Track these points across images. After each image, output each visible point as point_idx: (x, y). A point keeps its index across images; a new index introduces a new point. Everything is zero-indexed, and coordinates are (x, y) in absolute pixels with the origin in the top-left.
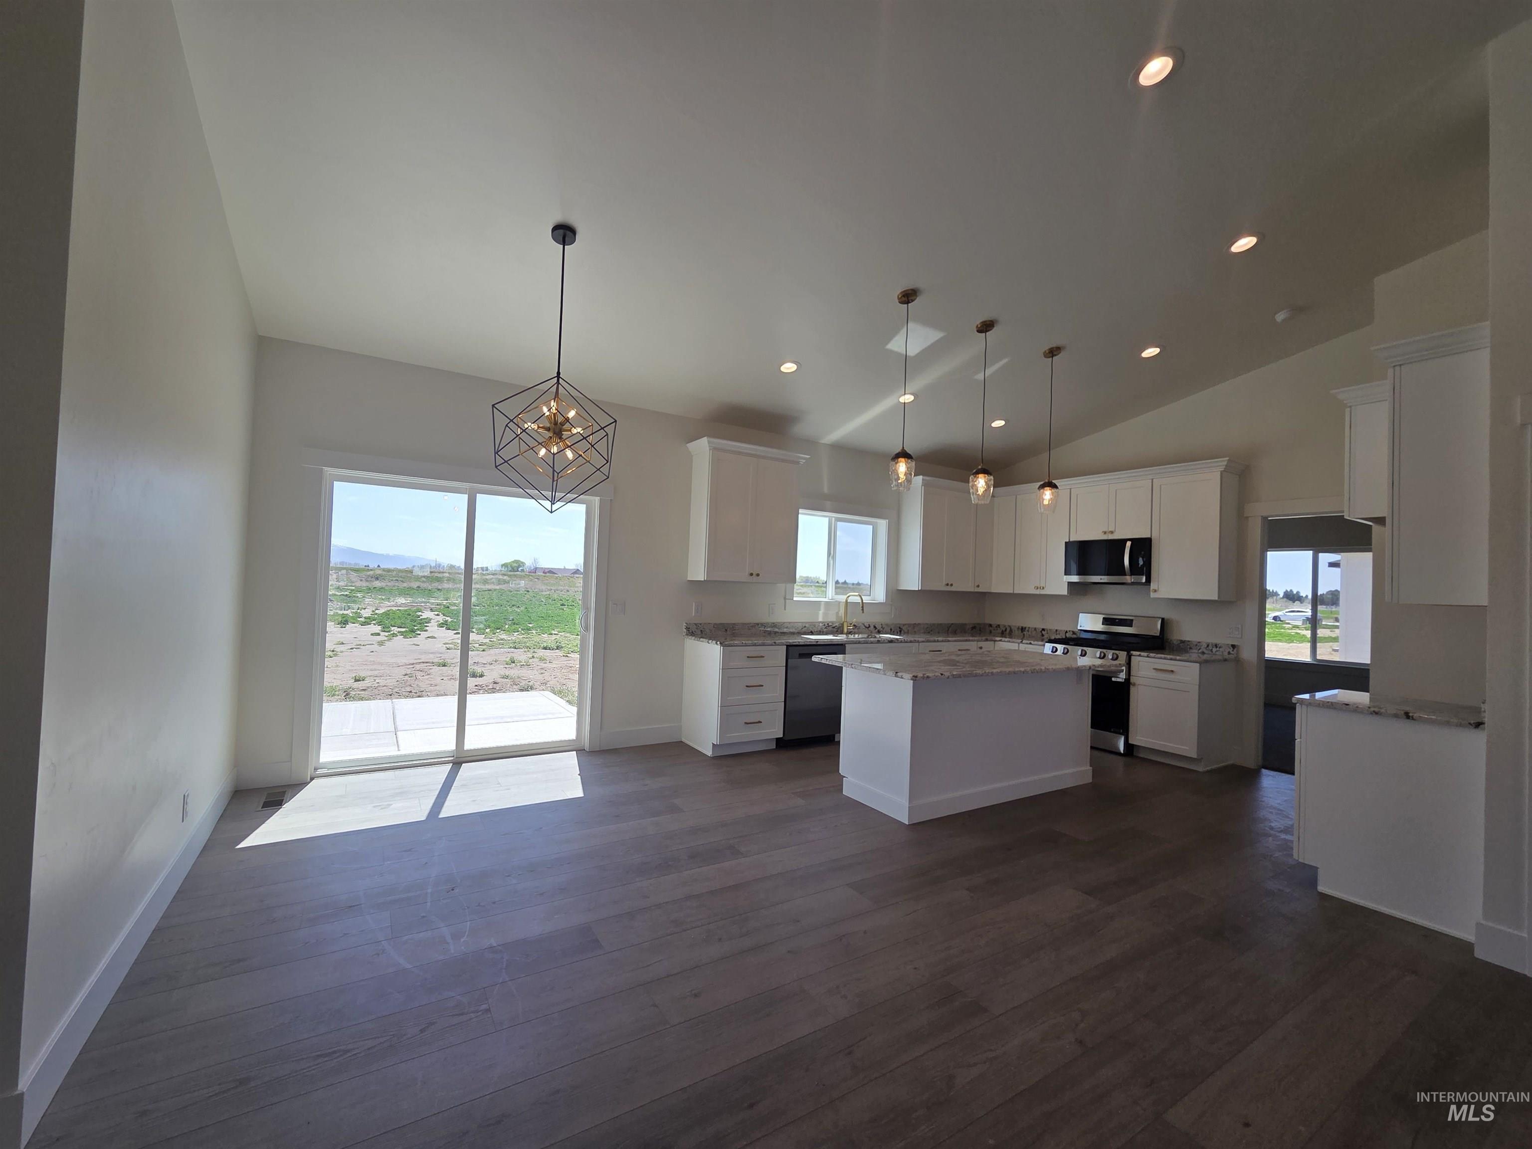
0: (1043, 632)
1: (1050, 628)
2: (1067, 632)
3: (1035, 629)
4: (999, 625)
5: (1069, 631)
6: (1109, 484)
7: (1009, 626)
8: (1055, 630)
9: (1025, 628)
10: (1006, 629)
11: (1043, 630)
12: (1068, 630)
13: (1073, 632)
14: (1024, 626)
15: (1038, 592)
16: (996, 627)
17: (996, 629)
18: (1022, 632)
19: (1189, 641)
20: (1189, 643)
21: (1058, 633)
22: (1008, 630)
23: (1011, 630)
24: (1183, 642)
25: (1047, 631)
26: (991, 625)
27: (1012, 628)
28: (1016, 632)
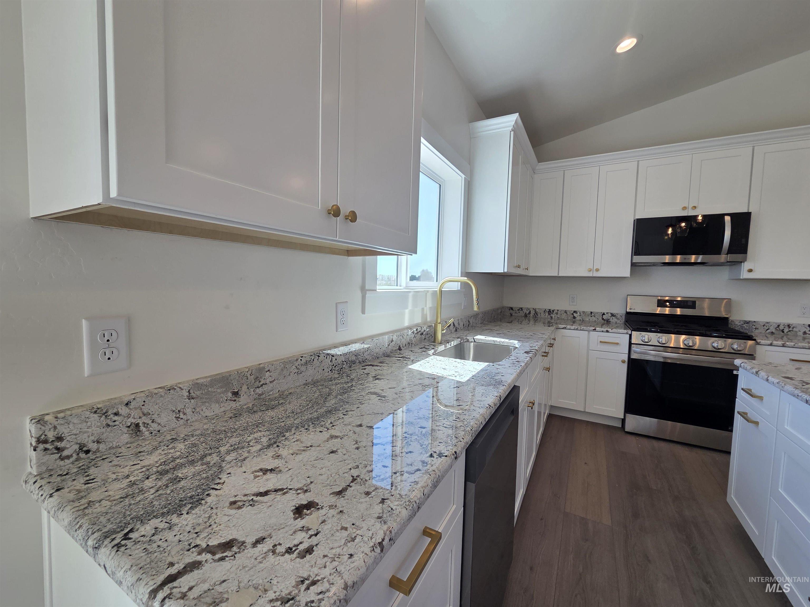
0: (575, 314)
1: (585, 310)
2: (604, 314)
3: (566, 312)
4: (521, 308)
5: (607, 313)
6: (692, 154)
7: (535, 310)
8: (590, 313)
9: (553, 311)
10: (530, 311)
11: (575, 312)
12: (605, 312)
13: (611, 314)
14: (552, 309)
15: (590, 275)
16: (519, 310)
17: (518, 311)
18: (549, 314)
19: (755, 322)
20: (754, 324)
21: (593, 314)
22: (533, 312)
23: (536, 313)
24: (748, 322)
25: (580, 313)
26: (512, 309)
27: (537, 310)
28: (543, 315)
